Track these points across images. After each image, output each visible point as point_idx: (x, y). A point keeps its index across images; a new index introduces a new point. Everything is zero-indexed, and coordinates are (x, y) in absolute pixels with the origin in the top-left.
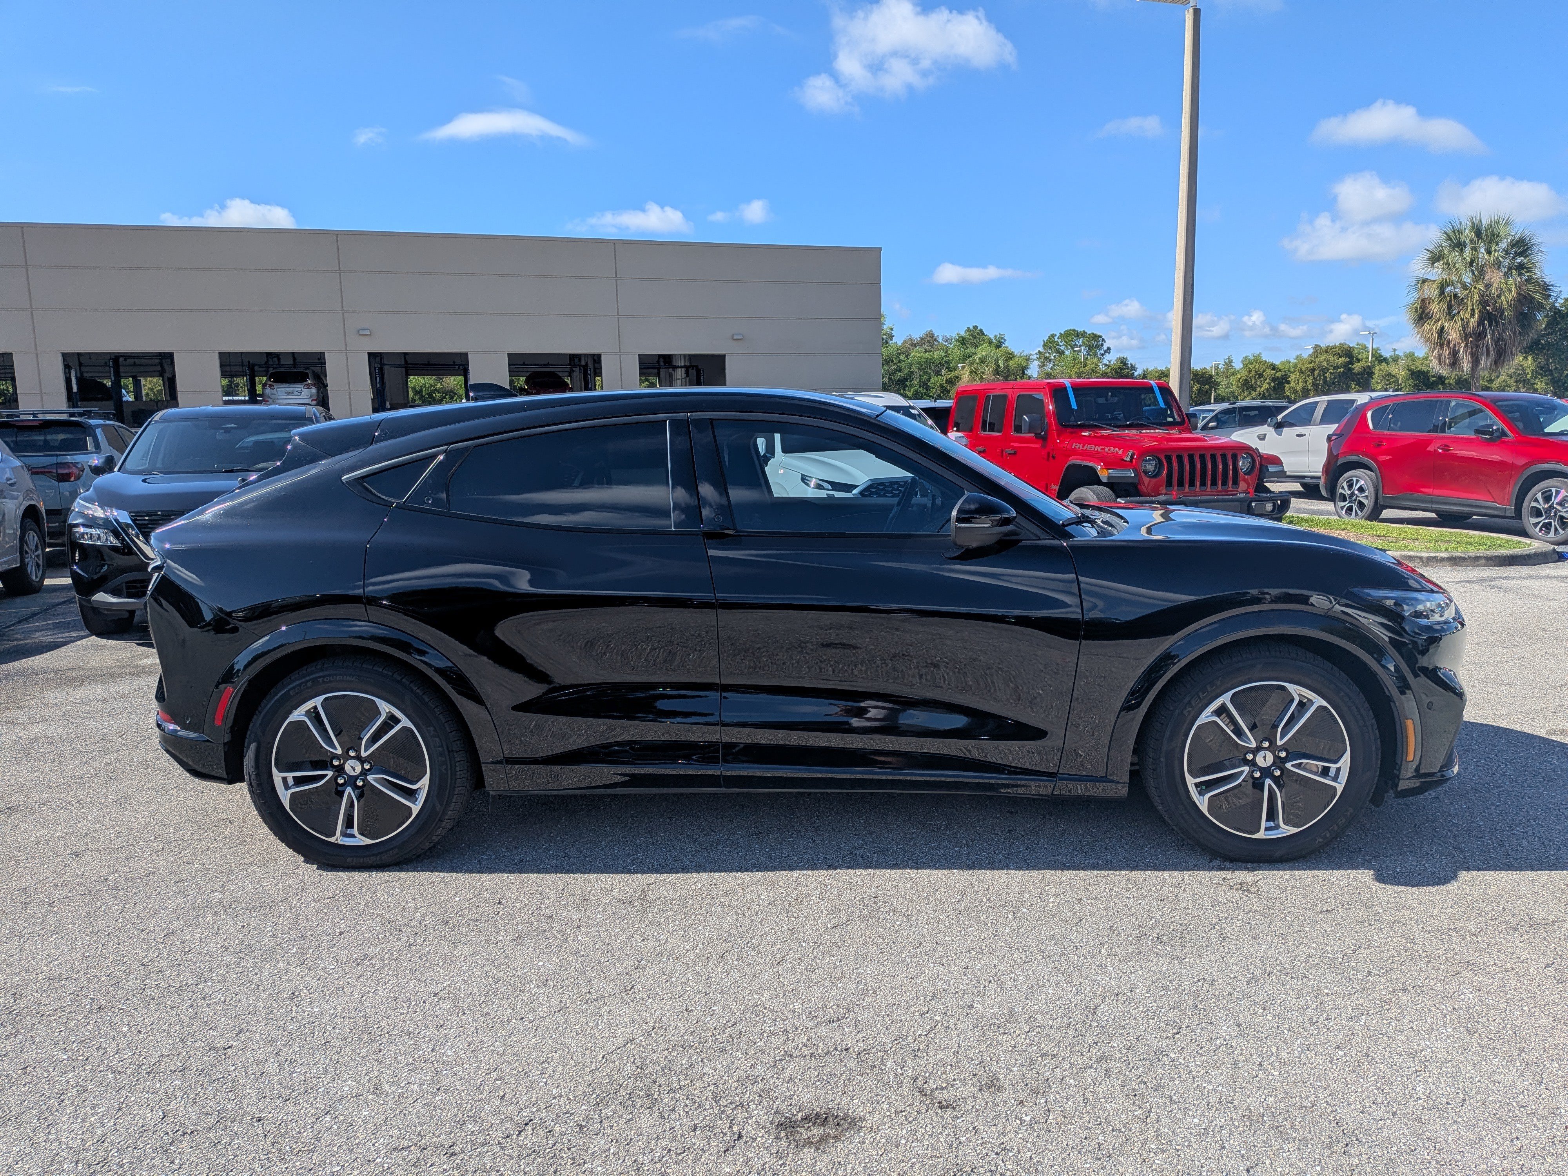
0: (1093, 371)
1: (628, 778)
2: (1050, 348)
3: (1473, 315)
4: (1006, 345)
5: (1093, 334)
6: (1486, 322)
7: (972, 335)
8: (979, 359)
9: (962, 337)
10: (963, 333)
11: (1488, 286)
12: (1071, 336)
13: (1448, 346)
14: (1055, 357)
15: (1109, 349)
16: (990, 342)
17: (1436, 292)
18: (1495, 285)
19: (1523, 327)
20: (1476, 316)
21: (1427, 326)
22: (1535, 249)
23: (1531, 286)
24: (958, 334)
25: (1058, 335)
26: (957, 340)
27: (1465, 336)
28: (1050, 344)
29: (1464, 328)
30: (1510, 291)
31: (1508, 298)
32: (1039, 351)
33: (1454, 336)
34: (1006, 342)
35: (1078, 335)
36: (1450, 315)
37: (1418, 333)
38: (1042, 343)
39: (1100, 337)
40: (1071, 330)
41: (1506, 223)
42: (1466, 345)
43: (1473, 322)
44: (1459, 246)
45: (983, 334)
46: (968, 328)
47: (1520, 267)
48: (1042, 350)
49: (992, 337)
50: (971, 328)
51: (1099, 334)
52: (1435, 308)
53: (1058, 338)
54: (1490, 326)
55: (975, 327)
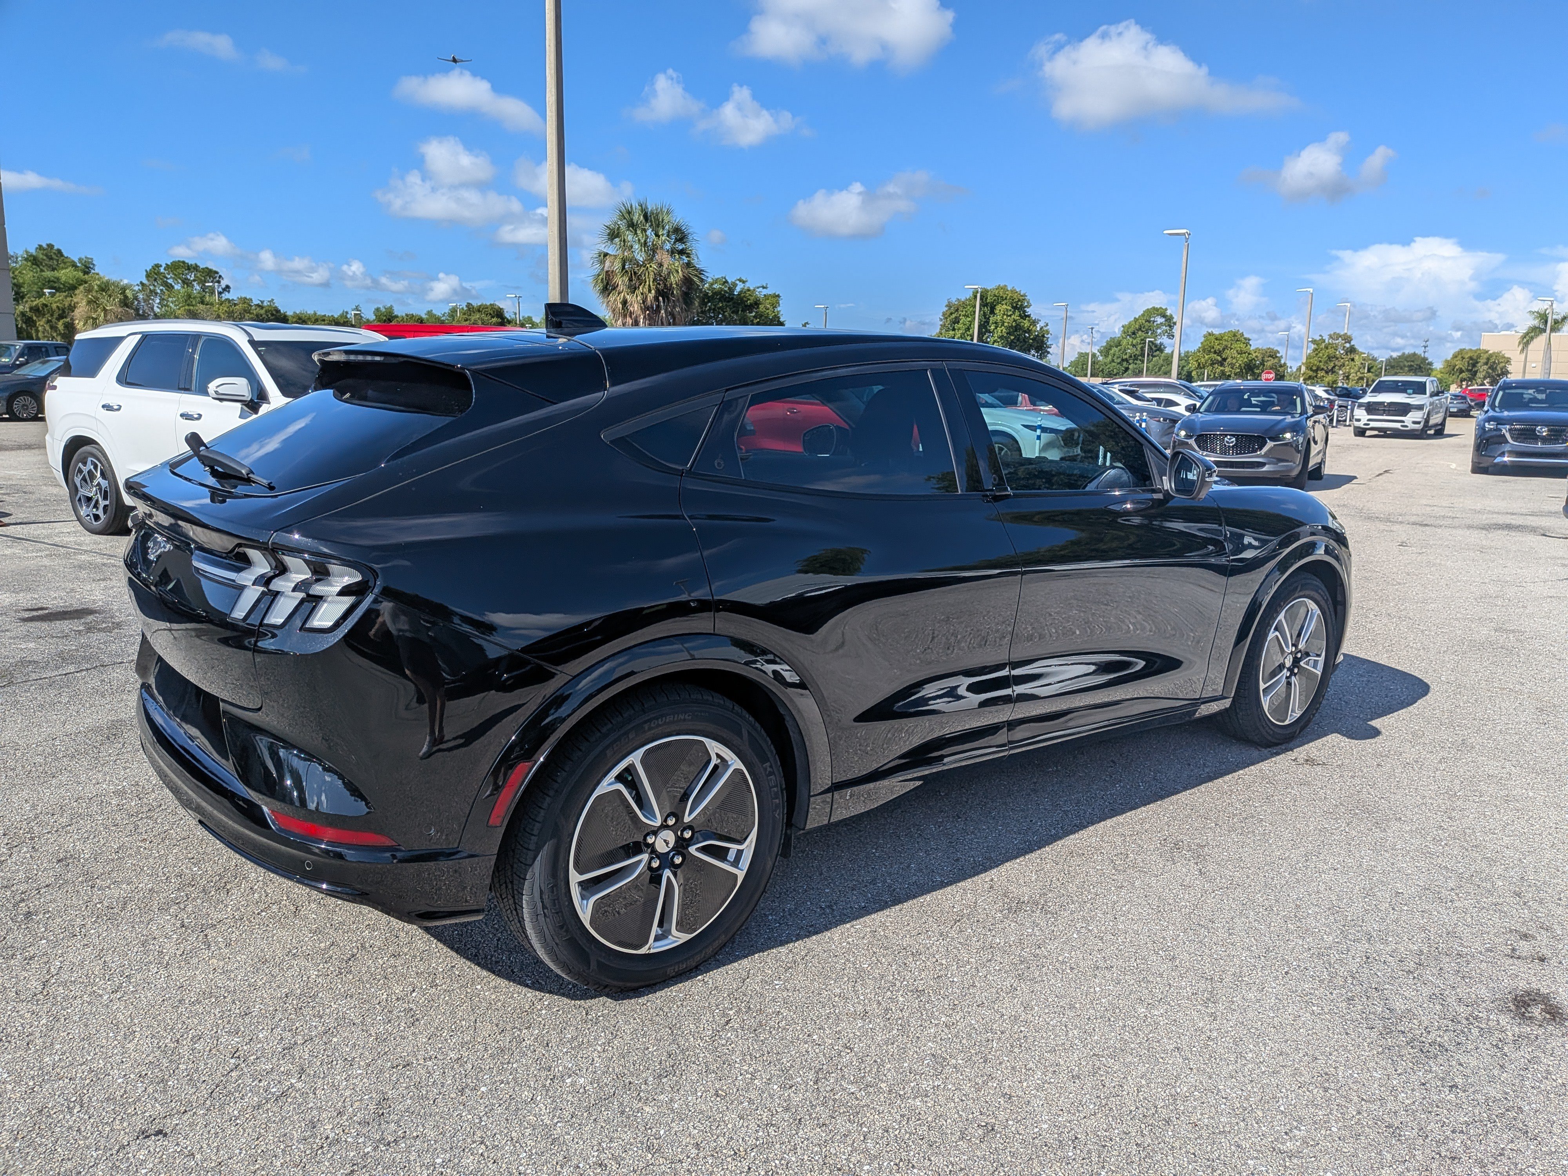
0: (245, 311)
1: (921, 782)
2: (155, 280)
3: (650, 291)
4: (96, 271)
5: (207, 268)
6: (661, 298)
7: (46, 255)
8: (98, 286)
9: (31, 256)
10: (33, 251)
11: (661, 265)
12: (180, 267)
13: (631, 317)
14: (161, 290)
15: (228, 287)
16: (74, 265)
17: (617, 266)
18: (665, 266)
19: (686, 303)
20: (653, 292)
21: (612, 298)
22: (690, 237)
23: (690, 270)
24: (27, 252)
25: (164, 266)
26: (26, 260)
27: (645, 308)
28: (154, 274)
29: (644, 302)
30: (677, 272)
31: (675, 279)
32: (141, 283)
33: (635, 308)
34: (96, 268)
35: (190, 268)
36: (633, 289)
37: (603, 302)
38: (145, 273)
39: (217, 273)
40: (179, 261)
41: (668, 213)
42: (645, 317)
43: (651, 296)
44: (632, 225)
45: (62, 255)
46: (40, 246)
47: (682, 252)
48: (145, 281)
49: (76, 260)
50: (45, 246)
51: (214, 269)
52: (621, 281)
53: (165, 269)
54: (664, 302)
55: (51, 246)
